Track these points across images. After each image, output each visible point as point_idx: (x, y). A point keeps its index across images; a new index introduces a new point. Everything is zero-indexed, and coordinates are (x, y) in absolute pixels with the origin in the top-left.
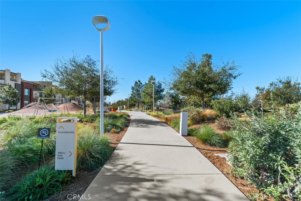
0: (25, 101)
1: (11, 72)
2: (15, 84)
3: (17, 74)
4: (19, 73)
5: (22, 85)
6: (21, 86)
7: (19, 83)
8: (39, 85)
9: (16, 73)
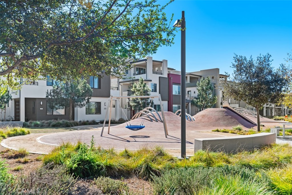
0: (173, 105)
1: (153, 61)
2: (160, 77)
3: (162, 62)
4: (164, 60)
5: (169, 79)
6: (167, 80)
7: (165, 75)
8: (201, 76)
9: (161, 60)
